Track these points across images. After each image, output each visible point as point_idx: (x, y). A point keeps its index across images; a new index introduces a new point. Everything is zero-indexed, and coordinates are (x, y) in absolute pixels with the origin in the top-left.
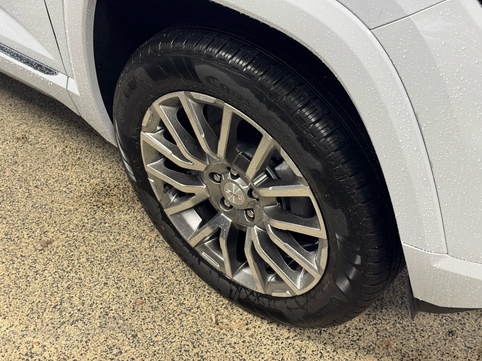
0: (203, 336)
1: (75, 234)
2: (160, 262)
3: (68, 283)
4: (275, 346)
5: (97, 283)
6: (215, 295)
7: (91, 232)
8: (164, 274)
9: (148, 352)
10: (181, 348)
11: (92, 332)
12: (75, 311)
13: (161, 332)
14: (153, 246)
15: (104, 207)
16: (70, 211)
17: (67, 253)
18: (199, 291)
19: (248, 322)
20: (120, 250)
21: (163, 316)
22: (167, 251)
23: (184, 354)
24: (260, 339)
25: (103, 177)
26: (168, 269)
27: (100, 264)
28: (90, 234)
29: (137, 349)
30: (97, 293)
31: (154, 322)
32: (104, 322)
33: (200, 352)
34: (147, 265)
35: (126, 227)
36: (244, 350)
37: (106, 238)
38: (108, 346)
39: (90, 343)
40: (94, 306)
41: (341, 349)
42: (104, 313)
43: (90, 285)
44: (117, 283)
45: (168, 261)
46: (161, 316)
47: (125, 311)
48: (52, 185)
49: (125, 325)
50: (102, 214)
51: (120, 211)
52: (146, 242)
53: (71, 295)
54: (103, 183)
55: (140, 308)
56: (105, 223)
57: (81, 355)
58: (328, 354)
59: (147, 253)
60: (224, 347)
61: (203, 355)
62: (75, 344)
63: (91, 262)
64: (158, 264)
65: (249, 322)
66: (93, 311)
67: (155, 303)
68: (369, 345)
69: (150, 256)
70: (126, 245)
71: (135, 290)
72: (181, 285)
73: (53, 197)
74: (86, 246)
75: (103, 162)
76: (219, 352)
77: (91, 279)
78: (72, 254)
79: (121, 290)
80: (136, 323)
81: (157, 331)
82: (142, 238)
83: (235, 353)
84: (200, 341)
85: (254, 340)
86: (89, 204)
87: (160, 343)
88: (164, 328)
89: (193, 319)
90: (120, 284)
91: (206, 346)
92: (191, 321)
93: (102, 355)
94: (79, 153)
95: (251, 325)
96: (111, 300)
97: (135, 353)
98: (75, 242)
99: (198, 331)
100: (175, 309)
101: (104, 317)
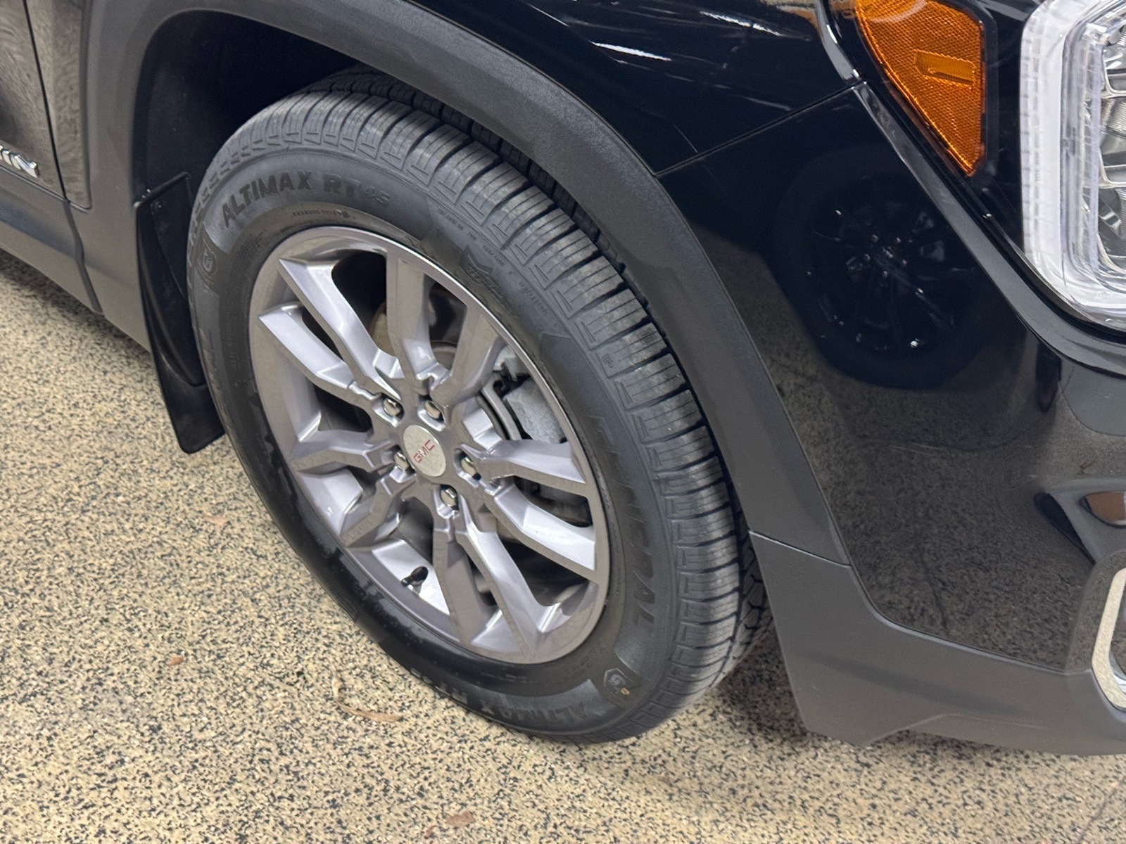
0: (303, 731)
1: (50, 516)
2: (229, 579)
3: (23, 617)
4: (455, 755)
5: (85, 618)
6: (339, 649)
7: (83, 512)
8: (234, 603)
9: (180, 762)
10: (254, 755)
11: (64, 719)
12: (32, 676)
13: (214, 722)
14: (217, 545)
15: (118, 461)
16: (44, 467)
17: (28, 556)
18: (307, 639)
19: (403, 704)
20: (145, 552)
21: (222, 689)
22: (247, 555)
23: (258, 768)
24: (425, 740)
25: (123, 398)
26: (244, 593)
27: (96, 580)
28: (83, 518)
29: (158, 754)
30: (83, 640)
31: (202, 700)
32: (92, 699)
33: (294, 764)
34: (199, 584)
35: (162, 504)
36: (389, 762)
37: (115, 525)
38: (95, 747)
39: (57, 740)
40: (75, 666)
41: (595, 762)
42: (94, 681)
43: (70, 622)
44: (128, 621)
45: (245, 577)
46: (218, 690)
47: (141, 677)
48: (9, 414)
49: (136, 706)
50: (112, 477)
51: (153, 471)
52: (201, 536)
53: (27, 642)
54: (123, 412)
55: (174, 671)
56: (117, 495)
57: (36, 764)
58: (567, 771)
59: (201, 559)
60: (347, 755)
61: (298, 769)
62: (24, 742)
63: (79, 575)
64: (223, 582)
65: (407, 704)
66: (70, 676)
67: (207, 662)
68: (656, 754)
69: (207, 566)
70: (158, 542)
71: (167, 634)
72: (268, 627)
73: (9, 437)
74: (70, 542)
75: (126, 368)
76: (334, 764)
77: (74, 611)
78: (37, 557)
79: (137, 634)
80: (162, 702)
81: (205, 720)
82: (194, 528)
83: (368, 766)
84: (297, 742)
85: (413, 742)
86: (86, 455)
87: (209, 744)
88: (221, 714)
89: (285, 697)
90: (135, 621)
91: (307, 753)
92: (281, 701)
93: (81, 766)
94: (76, 347)
95: (409, 712)
96: (112, 654)
97: (152, 764)
98: (48, 534)
99: (293, 722)
100: (249, 676)
101: (92, 690)
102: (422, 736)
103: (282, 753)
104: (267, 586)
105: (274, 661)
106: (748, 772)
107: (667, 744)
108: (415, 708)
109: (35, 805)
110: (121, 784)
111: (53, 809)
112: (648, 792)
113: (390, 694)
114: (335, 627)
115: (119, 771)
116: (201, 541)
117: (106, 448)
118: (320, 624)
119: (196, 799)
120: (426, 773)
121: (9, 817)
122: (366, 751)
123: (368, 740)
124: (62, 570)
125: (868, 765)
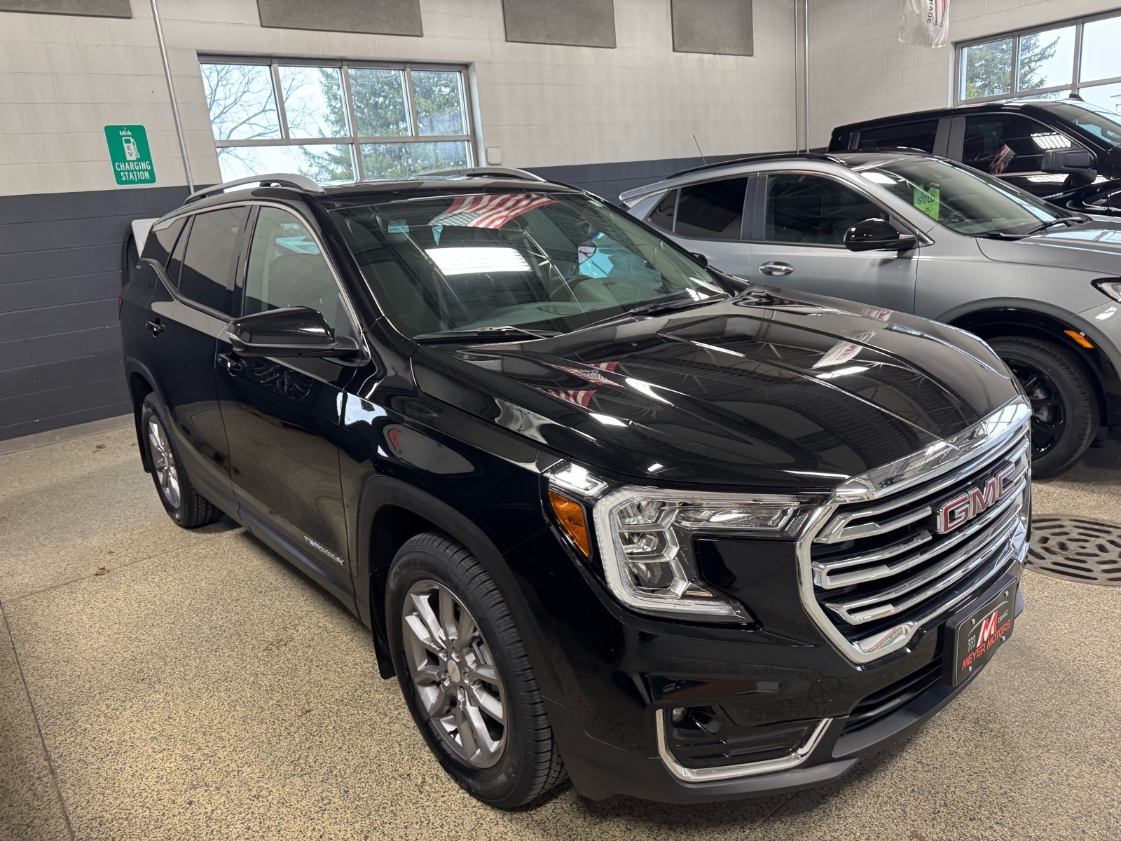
102: (449, 804)
103: (392, 806)
104: (407, 739)
105: (400, 769)
106: (578, 829)
107: (548, 815)
108: (450, 792)
109: (292, 817)
110: (327, 812)
111: (299, 819)
112: (534, 834)
113: (441, 786)
114: (428, 758)
115: (328, 807)
116: (387, 720)
117: (363, 681)
118: (422, 756)
119: (353, 820)
120: (446, 818)
121: (281, 821)
122: (425, 807)
123: (427, 803)
124: (331, 727)
125: (630, 830)
